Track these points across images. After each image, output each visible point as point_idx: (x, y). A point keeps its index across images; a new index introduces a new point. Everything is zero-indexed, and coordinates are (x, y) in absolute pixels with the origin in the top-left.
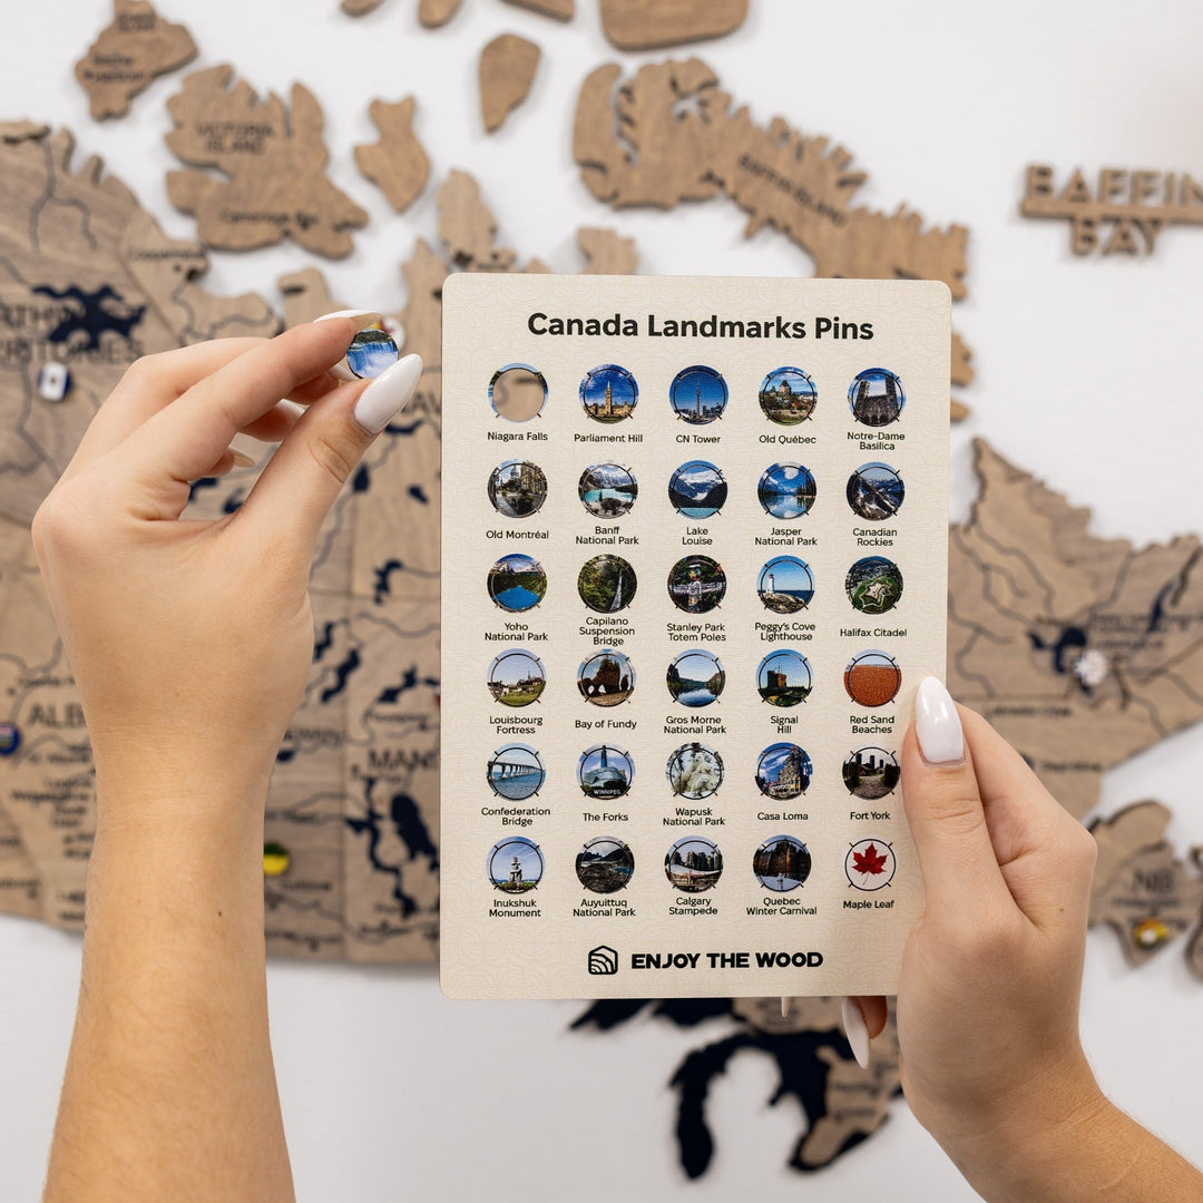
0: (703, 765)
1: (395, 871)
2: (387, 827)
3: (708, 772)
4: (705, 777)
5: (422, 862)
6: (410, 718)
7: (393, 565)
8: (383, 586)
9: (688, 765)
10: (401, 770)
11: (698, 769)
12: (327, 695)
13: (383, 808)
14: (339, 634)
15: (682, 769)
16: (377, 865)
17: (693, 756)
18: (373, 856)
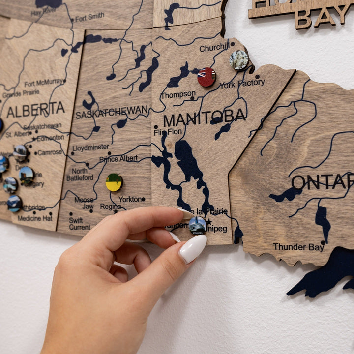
0: (241, 56)
1: (179, 188)
2: (174, 161)
3: (243, 58)
4: (242, 60)
5: (194, 182)
6: (185, 94)
7: (175, 6)
8: (169, 19)
9: (235, 57)
10: (181, 126)
11: (239, 58)
12: (142, 87)
13: (171, 150)
14: (147, 51)
15: (233, 59)
16: (169, 185)
17: (237, 53)
18: (166, 179)
